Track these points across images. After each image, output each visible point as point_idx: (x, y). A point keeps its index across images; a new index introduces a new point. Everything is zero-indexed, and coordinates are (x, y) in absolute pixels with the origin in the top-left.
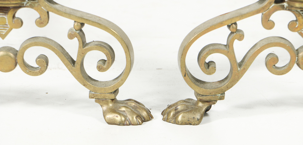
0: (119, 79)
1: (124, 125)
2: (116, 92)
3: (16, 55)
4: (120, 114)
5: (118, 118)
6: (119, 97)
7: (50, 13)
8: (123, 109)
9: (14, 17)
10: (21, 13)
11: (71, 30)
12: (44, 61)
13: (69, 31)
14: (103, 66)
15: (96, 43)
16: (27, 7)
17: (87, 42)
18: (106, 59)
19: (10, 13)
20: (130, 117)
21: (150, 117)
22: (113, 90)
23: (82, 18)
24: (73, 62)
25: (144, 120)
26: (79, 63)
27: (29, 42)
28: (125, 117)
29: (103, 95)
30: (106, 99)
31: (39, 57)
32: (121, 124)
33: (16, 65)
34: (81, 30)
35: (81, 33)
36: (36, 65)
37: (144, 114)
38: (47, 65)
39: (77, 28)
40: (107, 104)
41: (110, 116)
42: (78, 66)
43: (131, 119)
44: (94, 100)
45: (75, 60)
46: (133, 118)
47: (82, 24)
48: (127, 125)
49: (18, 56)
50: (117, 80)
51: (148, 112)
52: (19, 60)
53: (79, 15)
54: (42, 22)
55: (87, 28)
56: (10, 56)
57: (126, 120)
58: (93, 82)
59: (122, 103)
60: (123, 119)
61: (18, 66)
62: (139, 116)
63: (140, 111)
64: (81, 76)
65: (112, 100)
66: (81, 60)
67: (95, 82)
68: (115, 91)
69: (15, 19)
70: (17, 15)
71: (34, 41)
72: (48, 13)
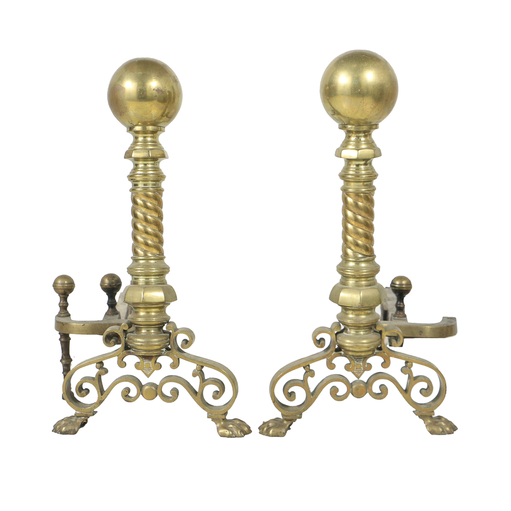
0: (228, 405)
1: (231, 437)
2: (226, 414)
3: (156, 388)
4: (228, 430)
5: (228, 433)
6: (228, 417)
7: (180, 359)
8: (231, 426)
9: (156, 362)
10: (160, 360)
11: (194, 370)
12: (175, 392)
13: (193, 371)
14: (217, 395)
15: (212, 379)
16: (165, 355)
17: (206, 378)
18: (219, 390)
19: (153, 360)
20: (235, 432)
21: (250, 431)
22: (224, 413)
23: (202, 362)
24: (196, 393)
25: (245, 433)
26: (200, 394)
27: (165, 380)
28: (232, 432)
29: (217, 416)
30: (219, 419)
31: (172, 390)
32: (230, 436)
33: (157, 396)
34: (202, 371)
35: (201, 373)
36: (170, 395)
37: (246, 429)
38: (178, 395)
39: (199, 369)
40: (220, 422)
41: (221, 431)
42: (199, 395)
43: (236, 433)
44: (211, 419)
45: (197, 391)
46: (238, 432)
47: (202, 367)
48: (234, 437)
49: (158, 389)
50: (226, 406)
51: (249, 427)
52: (159, 392)
53: (200, 360)
54: (175, 365)
55: (205, 369)
56: (153, 389)
57: (233, 434)
58: (210, 407)
59: (230, 422)
60: (231, 433)
61: (158, 396)
62: (242, 431)
63: (243, 427)
64: (201, 402)
65: (223, 419)
66: (201, 391)
67: (212, 407)
68: (225, 413)
69: (156, 364)
70: (157, 361)
71: (169, 379)
72: (179, 359)
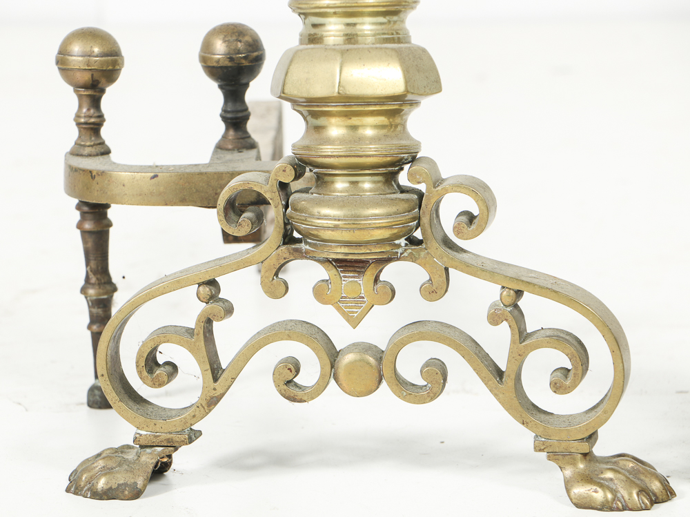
0: (600, 411)
1: (612, 509)
2: (592, 438)
3: (380, 360)
4: (601, 486)
5: (599, 495)
6: (600, 450)
7: (451, 270)
8: (609, 475)
9: (376, 280)
10: (390, 273)
11: (494, 305)
12: (437, 374)
13: (491, 307)
14: (563, 381)
15: (548, 333)
16: (405, 259)
17: (529, 331)
18: (570, 367)
19: (370, 274)
20: (623, 493)
21: (669, 494)
22: (587, 434)
23: (518, 280)
24: (500, 374)
25: (655, 500)
26: (513, 376)
27: (406, 333)
28: (614, 492)
29: (564, 444)
30: (571, 453)
31: (427, 364)
32: (605, 507)
33: (380, 382)
34: (516, 306)
35: (516, 312)
36: (420, 382)
37: (656, 486)
38: (445, 380)
39: (508, 301)
40: (574, 464)
41: (580, 490)
42: (509, 381)
43: (626, 497)
44: (544, 455)
45: (503, 369)
46: (630, 494)
47: (519, 293)
48: (618, 510)
49: (384, 361)
50: (593, 413)
51: (664, 482)
52: (387, 372)
53: (511, 273)
54: (435, 289)
55: (528, 302)
56: (368, 363)
57: (615, 498)
58: (543, 416)
59: (607, 463)
60: (610, 496)
61: (384, 384)
62: (644, 491)
63: (647, 480)
64: (516, 402)
65: (585, 455)
66: (516, 368)
67: (547, 417)
68: (590, 437)
69: (379, 285)
70: (382, 278)
71: (417, 331)
72: (447, 270)
